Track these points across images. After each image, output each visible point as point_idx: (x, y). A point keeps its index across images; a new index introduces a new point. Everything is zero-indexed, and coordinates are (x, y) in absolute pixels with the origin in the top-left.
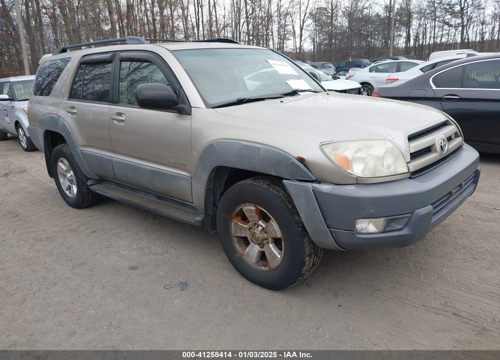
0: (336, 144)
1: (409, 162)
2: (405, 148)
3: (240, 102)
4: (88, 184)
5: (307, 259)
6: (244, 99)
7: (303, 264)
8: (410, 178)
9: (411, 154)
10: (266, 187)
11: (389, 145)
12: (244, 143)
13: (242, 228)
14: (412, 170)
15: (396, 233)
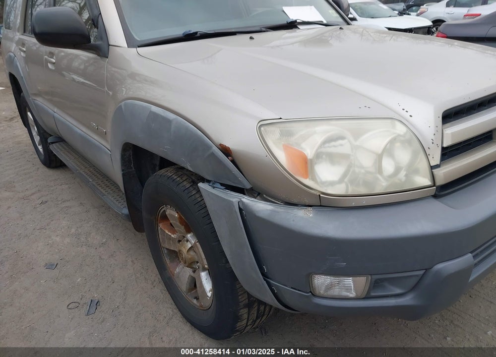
0: (287, 125)
1: (437, 166)
2: (433, 137)
3: (190, 37)
4: (49, 142)
5: (244, 312)
6: (196, 33)
7: (237, 318)
8: (435, 196)
9: (443, 149)
10: (188, 186)
11: (401, 129)
12: (154, 109)
13: (170, 238)
14: (440, 182)
15: (392, 302)
